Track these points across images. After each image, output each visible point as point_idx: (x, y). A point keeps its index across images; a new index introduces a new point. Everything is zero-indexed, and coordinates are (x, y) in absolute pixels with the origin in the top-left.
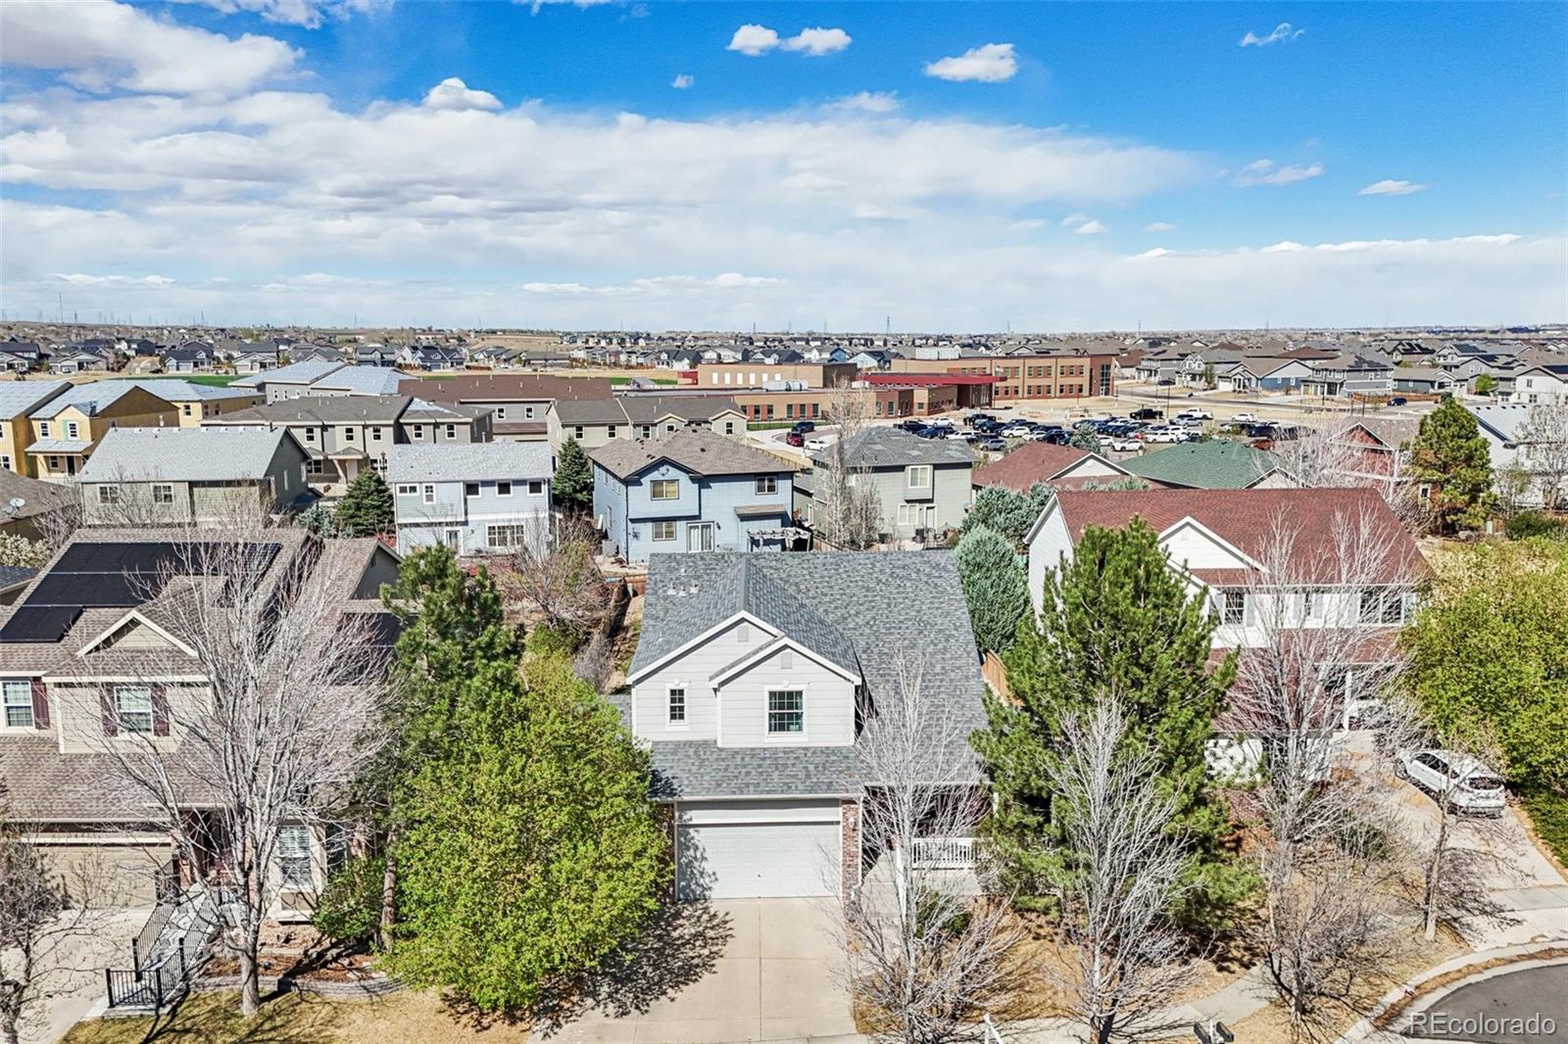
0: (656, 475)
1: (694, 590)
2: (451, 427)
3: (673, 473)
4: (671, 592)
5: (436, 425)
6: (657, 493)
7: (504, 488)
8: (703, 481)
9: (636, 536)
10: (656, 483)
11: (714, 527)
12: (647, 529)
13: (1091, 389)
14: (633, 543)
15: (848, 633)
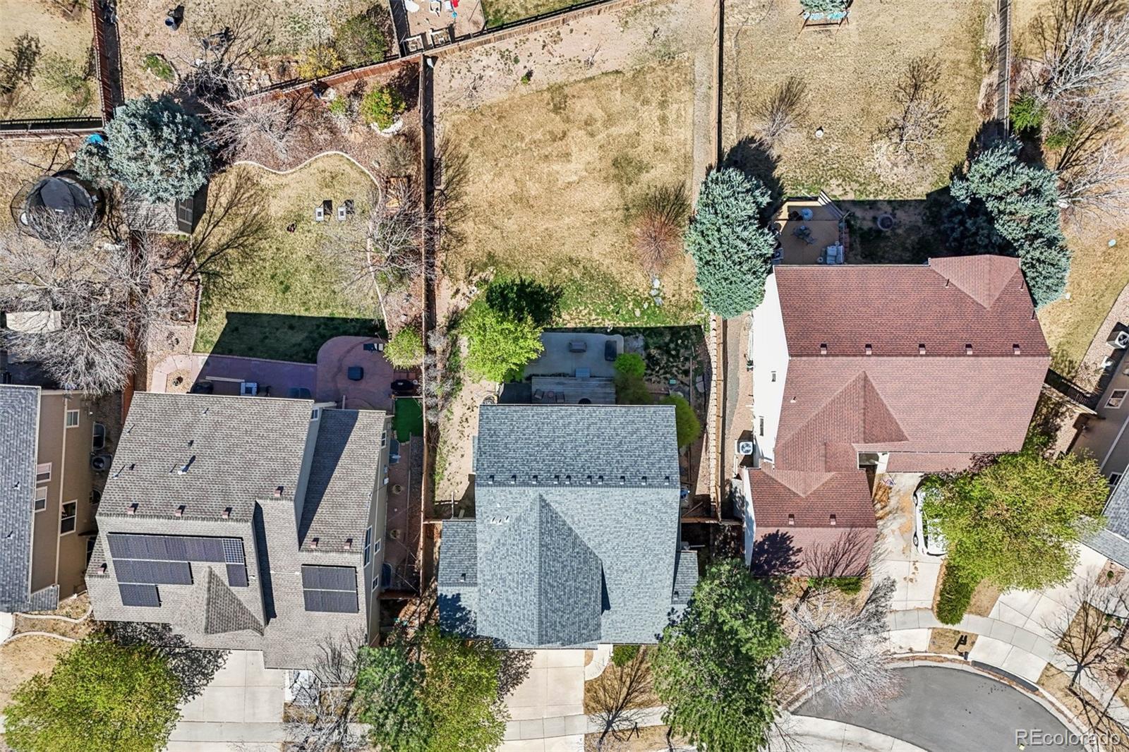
15: (600, 556)
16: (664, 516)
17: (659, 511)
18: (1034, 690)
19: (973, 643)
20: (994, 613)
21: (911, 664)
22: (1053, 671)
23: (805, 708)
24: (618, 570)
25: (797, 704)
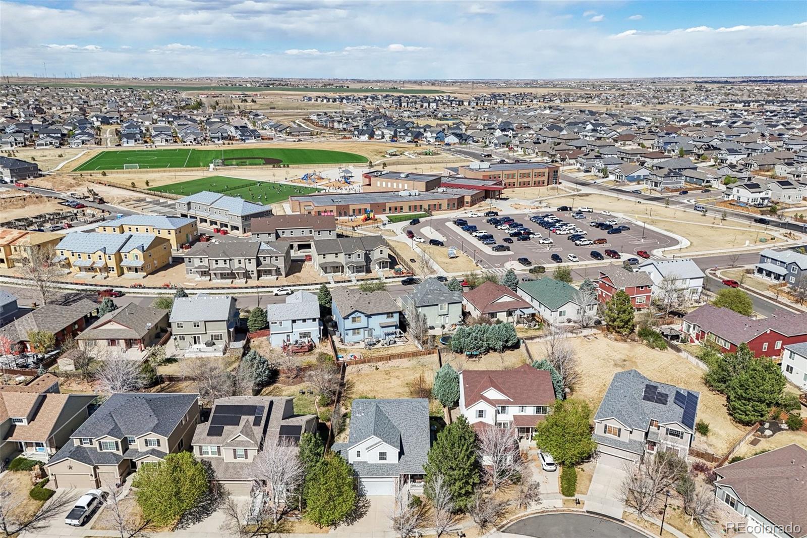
0: (353, 316)
1: (363, 414)
2: (277, 257)
3: (359, 314)
4: (357, 415)
5: (271, 257)
6: (354, 320)
7: (304, 321)
8: (369, 316)
9: (347, 334)
10: (353, 318)
11: (373, 330)
12: (351, 332)
13: (548, 182)
14: (346, 337)
15: (399, 429)
16: (424, 412)
17: (421, 410)
18: (623, 522)
19: (583, 504)
20: (589, 493)
21: (557, 513)
22: (627, 514)
23: (508, 530)
24: (407, 436)
25: (504, 529)
